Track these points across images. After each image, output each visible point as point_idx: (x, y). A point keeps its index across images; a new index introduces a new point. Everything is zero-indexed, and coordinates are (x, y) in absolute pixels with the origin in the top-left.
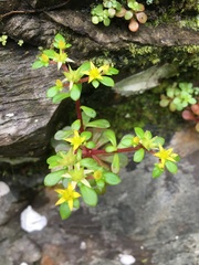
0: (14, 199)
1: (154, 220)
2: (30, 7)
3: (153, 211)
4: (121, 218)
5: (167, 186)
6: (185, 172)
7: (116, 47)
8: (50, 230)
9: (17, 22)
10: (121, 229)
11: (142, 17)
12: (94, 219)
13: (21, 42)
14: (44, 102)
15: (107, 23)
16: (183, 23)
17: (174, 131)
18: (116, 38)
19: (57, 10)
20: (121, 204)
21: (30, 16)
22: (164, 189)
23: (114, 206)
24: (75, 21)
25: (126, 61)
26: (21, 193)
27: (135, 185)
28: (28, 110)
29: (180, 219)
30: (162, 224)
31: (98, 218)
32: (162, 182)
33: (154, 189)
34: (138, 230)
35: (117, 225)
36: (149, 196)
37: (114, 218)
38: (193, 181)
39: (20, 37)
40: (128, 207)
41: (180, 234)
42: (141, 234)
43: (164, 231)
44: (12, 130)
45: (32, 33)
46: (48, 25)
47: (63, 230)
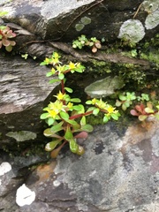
0: (14, 176)
1: (116, 192)
2: (42, 39)
3: (115, 185)
4: (91, 191)
5: (125, 165)
6: (137, 155)
7: (85, 60)
8: (37, 205)
9: (34, 47)
10: (91, 199)
11: (99, 45)
12: (71, 193)
13: (35, 58)
14: (44, 88)
15: (80, 48)
16: (123, 53)
17: (127, 126)
18: (85, 56)
19: (55, 42)
20: (91, 179)
21: (42, 44)
22: (122, 168)
23: (86, 181)
24: (64, 47)
25: (91, 69)
26: (20, 171)
27: (101, 165)
28: (34, 93)
29: (136, 192)
30: (122, 196)
31: (74, 192)
32: (121, 163)
33: (116, 168)
34: (104, 201)
35: (88, 197)
36: (112, 173)
37: (86, 190)
38: (143, 162)
39: (35, 55)
40: (96, 181)
41: (137, 204)
42: (106, 204)
43: (124, 201)
44: (24, 103)
45: (41, 53)
46: (50, 49)
47: (47, 205)
